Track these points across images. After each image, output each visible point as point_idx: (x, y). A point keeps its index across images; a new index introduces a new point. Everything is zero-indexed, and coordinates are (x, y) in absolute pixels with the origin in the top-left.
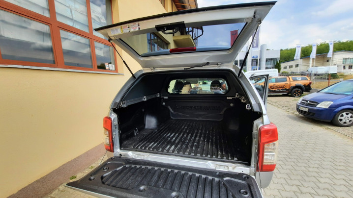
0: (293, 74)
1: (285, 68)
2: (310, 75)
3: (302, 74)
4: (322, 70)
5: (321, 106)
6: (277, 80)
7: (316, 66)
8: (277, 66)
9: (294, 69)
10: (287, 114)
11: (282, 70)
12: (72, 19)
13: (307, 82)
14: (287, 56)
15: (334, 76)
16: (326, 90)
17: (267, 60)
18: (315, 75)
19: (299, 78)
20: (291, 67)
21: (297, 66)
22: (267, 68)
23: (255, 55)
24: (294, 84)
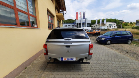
0: (95, 29)
1: (93, 26)
2: (100, 29)
3: (98, 29)
4: (103, 28)
5: (102, 39)
6: (91, 31)
7: (102, 26)
8: (90, 26)
9: (95, 27)
10: (94, 42)
11: (92, 27)
12: (21, 7)
13: (99, 32)
14: (93, 22)
15: (106, 30)
16: (104, 35)
17: (87, 24)
18: (101, 29)
19: (97, 30)
20: (95, 26)
21: (96, 26)
22: (87, 27)
23: (83, 22)
24: (96, 32)
